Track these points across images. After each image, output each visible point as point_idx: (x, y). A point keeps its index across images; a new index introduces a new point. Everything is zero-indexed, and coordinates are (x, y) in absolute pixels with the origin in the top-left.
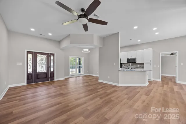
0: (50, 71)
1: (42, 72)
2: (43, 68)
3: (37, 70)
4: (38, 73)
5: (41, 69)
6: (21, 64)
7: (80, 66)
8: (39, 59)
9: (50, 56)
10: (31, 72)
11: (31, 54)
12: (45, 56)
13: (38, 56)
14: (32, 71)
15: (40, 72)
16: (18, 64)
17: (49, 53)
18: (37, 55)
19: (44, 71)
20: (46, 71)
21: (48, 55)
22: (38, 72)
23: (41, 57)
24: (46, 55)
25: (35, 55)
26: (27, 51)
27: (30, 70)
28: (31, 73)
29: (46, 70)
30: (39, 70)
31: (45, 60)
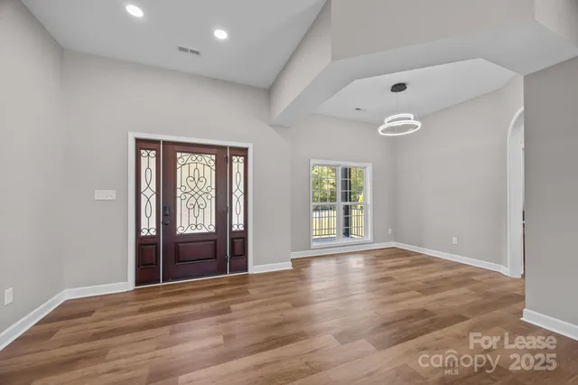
0: (231, 226)
1: (197, 231)
2: (201, 214)
3: (178, 224)
4: (182, 235)
5: (193, 221)
6: (111, 195)
7: (348, 203)
8: (185, 174)
9: (231, 161)
10: (153, 232)
11: (153, 153)
12: (210, 159)
13: (182, 158)
14: (158, 230)
15: (189, 231)
16: (100, 195)
17: (225, 148)
18: (179, 155)
19: (204, 230)
20: (212, 229)
21: (224, 156)
22: (180, 231)
23: (193, 166)
24: (214, 157)
25: (168, 153)
26: (138, 141)
27: (149, 226)
28: (152, 237)
29: (214, 223)
30: (185, 225)
31: (208, 176)
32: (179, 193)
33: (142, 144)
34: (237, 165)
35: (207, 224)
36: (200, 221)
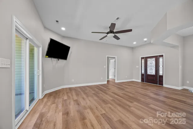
0: (159, 74)
5: (150, 72)
6: (138, 67)
8: (149, 63)
9: (159, 59)
12: (154, 59)
13: (148, 60)
14: (144, 73)
15: (150, 74)
17: (157, 56)
19: (152, 74)
20: (154, 74)
21: (157, 58)
22: (148, 73)
23: (150, 61)
25: (146, 59)
31: (153, 62)
32: (148, 66)
33: (142, 58)
34: (161, 60)
35: (153, 73)
36: (152, 72)
